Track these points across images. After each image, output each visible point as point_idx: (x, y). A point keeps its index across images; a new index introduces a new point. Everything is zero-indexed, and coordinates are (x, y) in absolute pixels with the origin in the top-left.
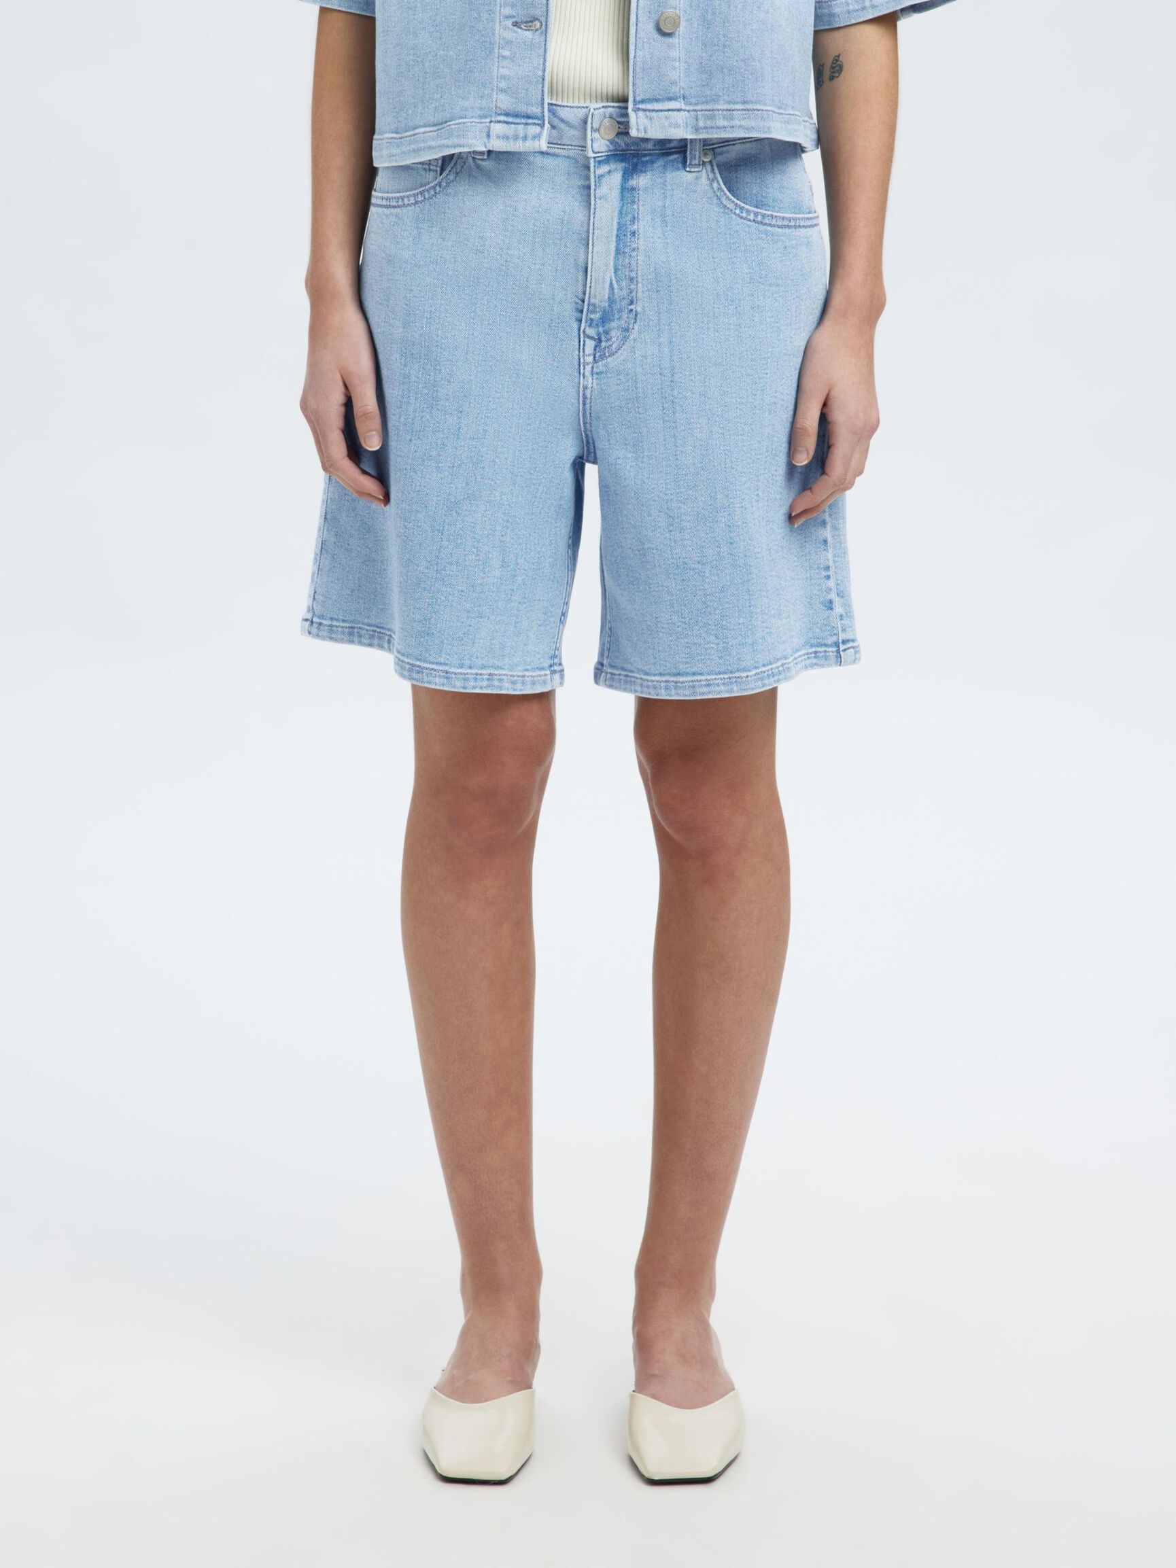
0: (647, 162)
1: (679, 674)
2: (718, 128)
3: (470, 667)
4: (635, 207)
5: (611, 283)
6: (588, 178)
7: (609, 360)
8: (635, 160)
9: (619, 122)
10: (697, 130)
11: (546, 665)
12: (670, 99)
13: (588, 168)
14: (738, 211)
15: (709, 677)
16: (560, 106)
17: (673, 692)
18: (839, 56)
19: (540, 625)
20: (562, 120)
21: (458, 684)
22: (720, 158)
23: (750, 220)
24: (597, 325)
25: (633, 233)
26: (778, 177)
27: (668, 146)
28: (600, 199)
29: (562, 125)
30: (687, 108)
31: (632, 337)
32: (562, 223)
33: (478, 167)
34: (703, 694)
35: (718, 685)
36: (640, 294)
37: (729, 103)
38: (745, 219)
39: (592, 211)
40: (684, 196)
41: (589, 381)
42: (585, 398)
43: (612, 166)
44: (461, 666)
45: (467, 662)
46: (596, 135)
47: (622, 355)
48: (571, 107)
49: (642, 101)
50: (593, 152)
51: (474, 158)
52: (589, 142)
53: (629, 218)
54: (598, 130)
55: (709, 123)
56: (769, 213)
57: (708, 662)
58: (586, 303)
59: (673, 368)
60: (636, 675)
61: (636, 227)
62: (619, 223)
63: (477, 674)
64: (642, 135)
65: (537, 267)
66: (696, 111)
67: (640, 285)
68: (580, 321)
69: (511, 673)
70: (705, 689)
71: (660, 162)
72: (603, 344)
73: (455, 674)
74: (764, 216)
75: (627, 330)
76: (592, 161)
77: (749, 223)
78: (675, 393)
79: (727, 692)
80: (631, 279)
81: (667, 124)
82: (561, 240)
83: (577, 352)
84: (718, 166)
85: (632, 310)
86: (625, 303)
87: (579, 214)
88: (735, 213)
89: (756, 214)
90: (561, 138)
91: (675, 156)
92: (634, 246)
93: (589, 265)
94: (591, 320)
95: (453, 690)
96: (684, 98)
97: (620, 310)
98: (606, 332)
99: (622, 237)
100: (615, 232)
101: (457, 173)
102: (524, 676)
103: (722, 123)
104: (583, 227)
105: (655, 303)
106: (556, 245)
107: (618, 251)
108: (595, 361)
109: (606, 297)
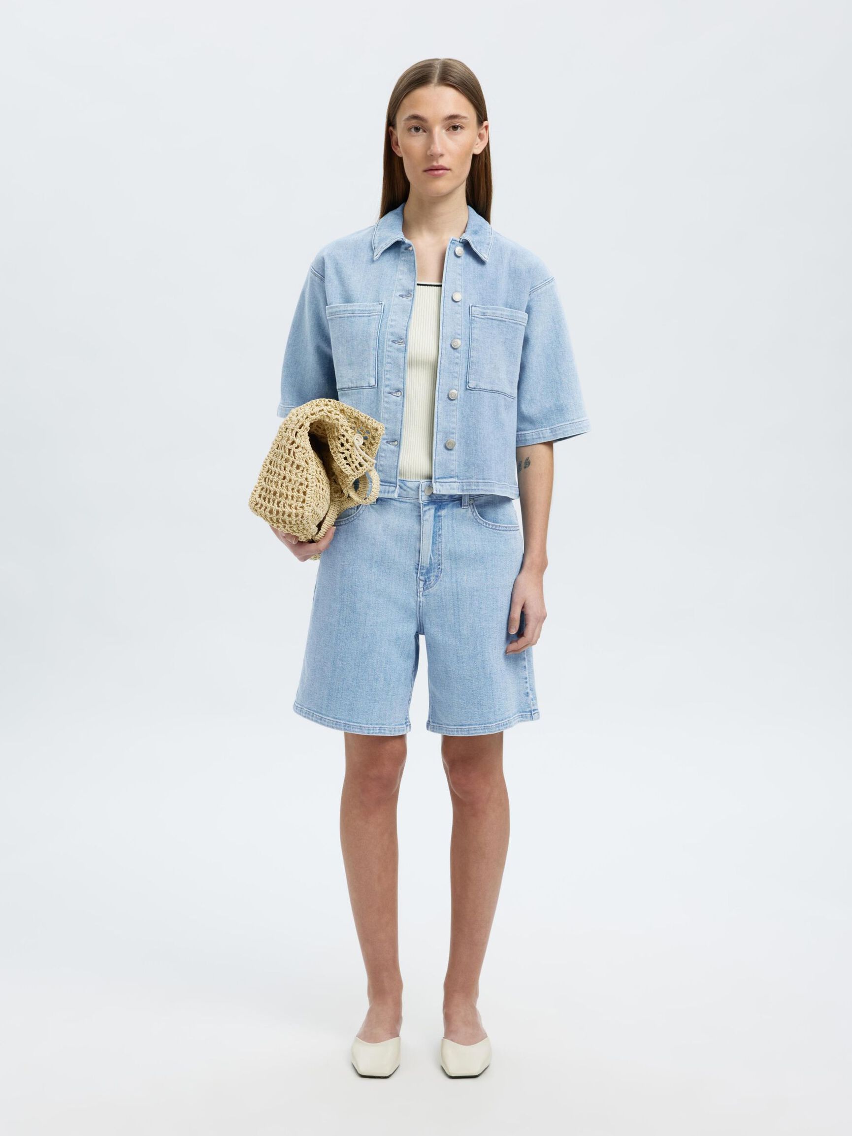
0: (445, 504)
1: (462, 725)
3: (371, 725)
4: (440, 524)
6: (420, 512)
7: (430, 589)
8: (440, 504)
11: (404, 723)
12: (451, 477)
13: (420, 508)
14: (484, 524)
15: (475, 726)
17: (460, 733)
18: (528, 458)
19: (401, 705)
20: (408, 487)
21: (366, 732)
22: (476, 502)
24: (425, 575)
25: (440, 535)
26: (502, 510)
27: (454, 498)
28: (425, 521)
29: (408, 490)
30: (458, 481)
31: (439, 580)
32: (409, 531)
33: (372, 507)
34: (473, 734)
35: (479, 730)
36: (443, 561)
37: (477, 479)
38: (487, 527)
39: (422, 526)
40: (461, 519)
41: (422, 599)
42: (420, 606)
43: (430, 507)
44: (367, 724)
45: (370, 722)
46: (423, 494)
47: (436, 587)
48: (412, 482)
49: (439, 478)
50: (422, 501)
52: (420, 497)
53: (438, 528)
54: (423, 491)
55: (471, 488)
56: (498, 525)
57: (475, 720)
58: (420, 566)
59: (458, 592)
60: (444, 726)
61: (440, 532)
62: (433, 531)
63: (374, 727)
64: (440, 493)
65: (398, 550)
66: (462, 482)
67: (443, 557)
68: (417, 573)
69: (389, 727)
70: (473, 732)
71: (451, 504)
72: (427, 583)
73: (365, 727)
74: (496, 526)
75: (437, 576)
76: (421, 505)
77: (489, 529)
78: (459, 603)
79: (483, 733)
80: (439, 555)
81: (451, 488)
82: (408, 538)
83: (416, 587)
84: (476, 506)
85: (439, 568)
86: (436, 565)
87: (416, 528)
89: (493, 525)
90: (408, 495)
91: (457, 502)
92: (440, 540)
93: (421, 549)
94: (422, 573)
95: (363, 734)
96: (458, 477)
97: (434, 568)
98: (429, 578)
99: (435, 537)
100: (432, 535)
101: (363, 511)
102: (395, 728)
103: (477, 487)
104: (418, 533)
105: (449, 564)
106: (406, 541)
107: (433, 543)
108: (424, 590)
109: (428, 563)
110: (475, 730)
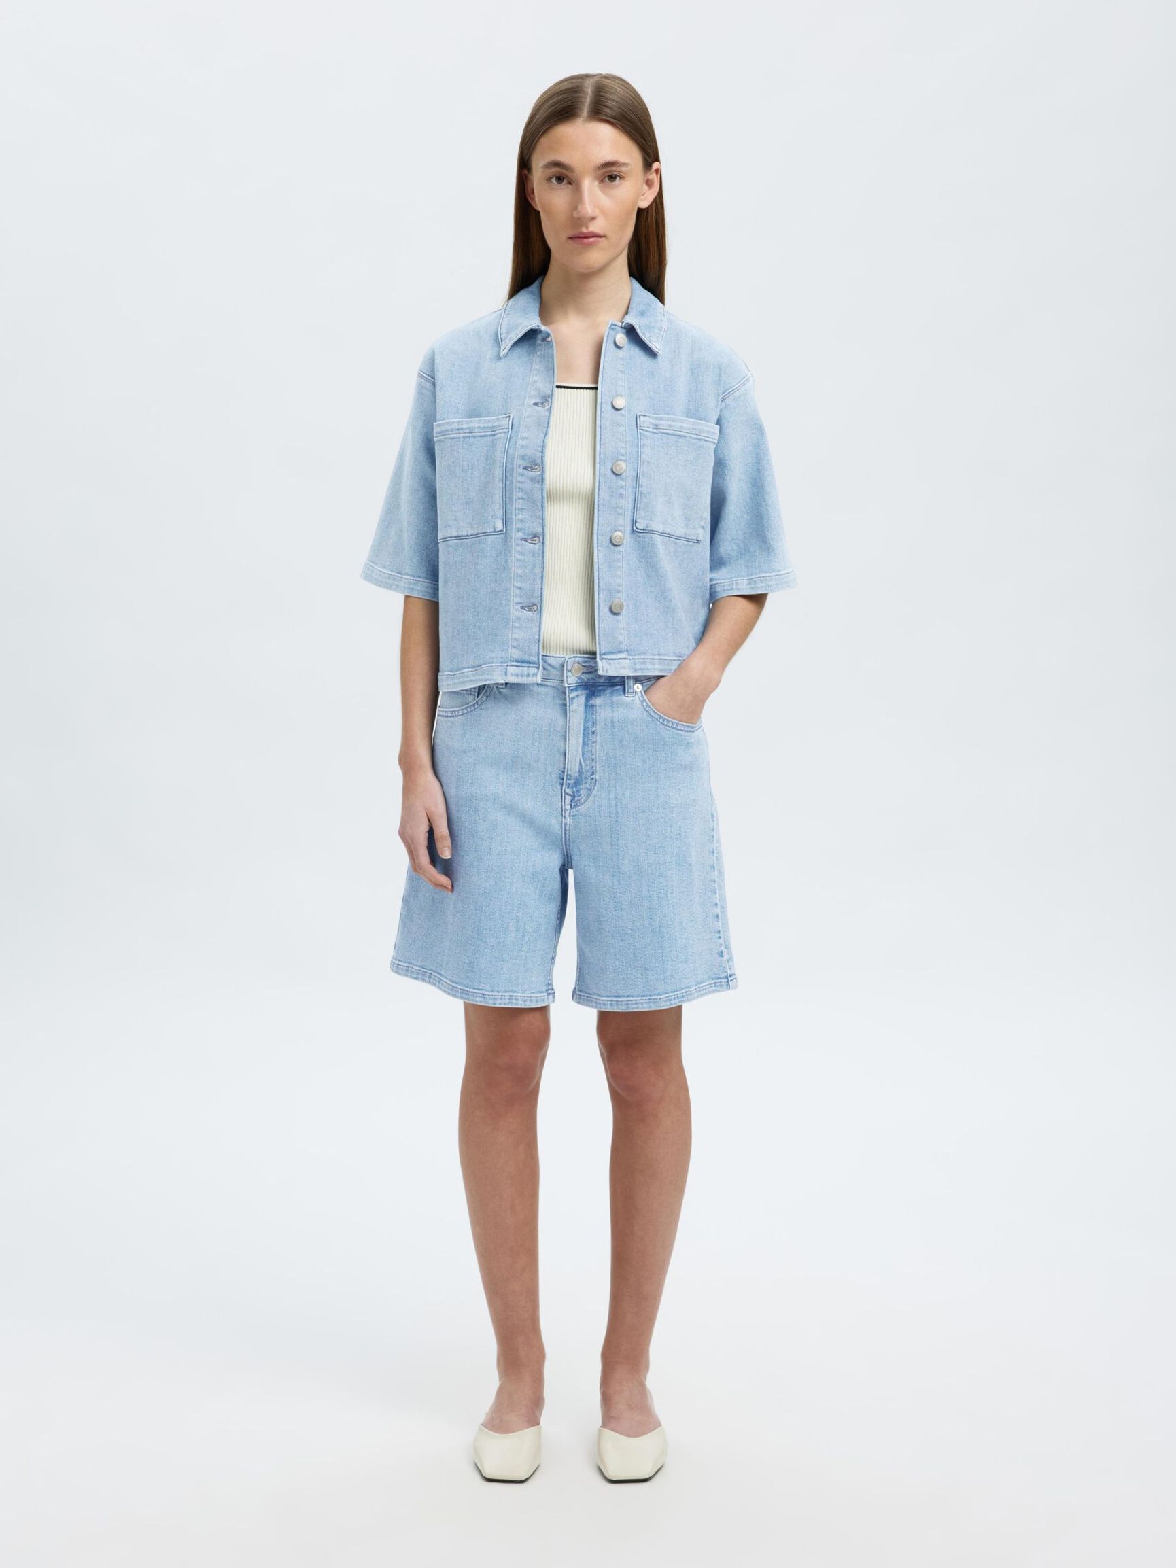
0: (600, 690)
1: (619, 997)
2: (644, 669)
3: (498, 992)
4: (594, 716)
5: (580, 763)
6: (565, 699)
7: (580, 808)
8: (593, 689)
9: (583, 666)
10: (632, 670)
11: (544, 990)
12: (619, 652)
13: (565, 693)
15: (636, 998)
16: (548, 656)
17: (615, 1007)
19: (539, 965)
20: (550, 665)
21: (491, 1001)
24: (572, 787)
25: (593, 733)
27: (613, 681)
28: (572, 712)
29: (549, 668)
31: (593, 794)
32: (550, 726)
33: (500, 693)
34: (634, 1009)
35: (642, 1003)
36: (598, 768)
37: (652, 654)
38: (666, 725)
39: (568, 719)
40: (626, 711)
41: (568, 820)
42: (565, 830)
43: (579, 692)
44: (492, 991)
45: (497, 989)
46: (569, 674)
47: (588, 804)
49: (605, 654)
50: (568, 684)
51: (497, 687)
52: (565, 678)
53: (591, 723)
54: (570, 671)
55: (638, 666)
57: (637, 989)
58: (565, 774)
59: (617, 813)
60: (597, 997)
61: (594, 729)
62: (584, 726)
63: (502, 996)
64: (603, 674)
65: (536, 752)
66: (634, 659)
67: (597, 763)
68: (562, 784)
69: (523, 995)
70: (634, 1006)
71: (609, 691)
72: (576, 798)
73: (489, 995)
75: (590, 790)
76: (567, 689)
78: (619, 828)
79: (648, 1007)
80: (593, 760)
81: (617, 667)
82: (550, 736)
83: (561, 803)
85: (593, 778)
86: (589, 773)
87: (561, 721)
89: (668, 721)
90: (549, 676)
91: (618, 686)
92: (594, 739)
93: (567, 752)
94: (569, 784)
95: (487, 1005)
96: (627, 651)
97: (586, 778)
98: (578, 791)
99: (586, 734)
100: (582, 732)
101: (487, 697)
102: (531, 997)
103: (646, 666)
104: (562, 729)
105: (607, 774)
106: (546, 739)
107: (584, 743)
108: (571, 808)
109: (578, 770)
110: (636, 1003)
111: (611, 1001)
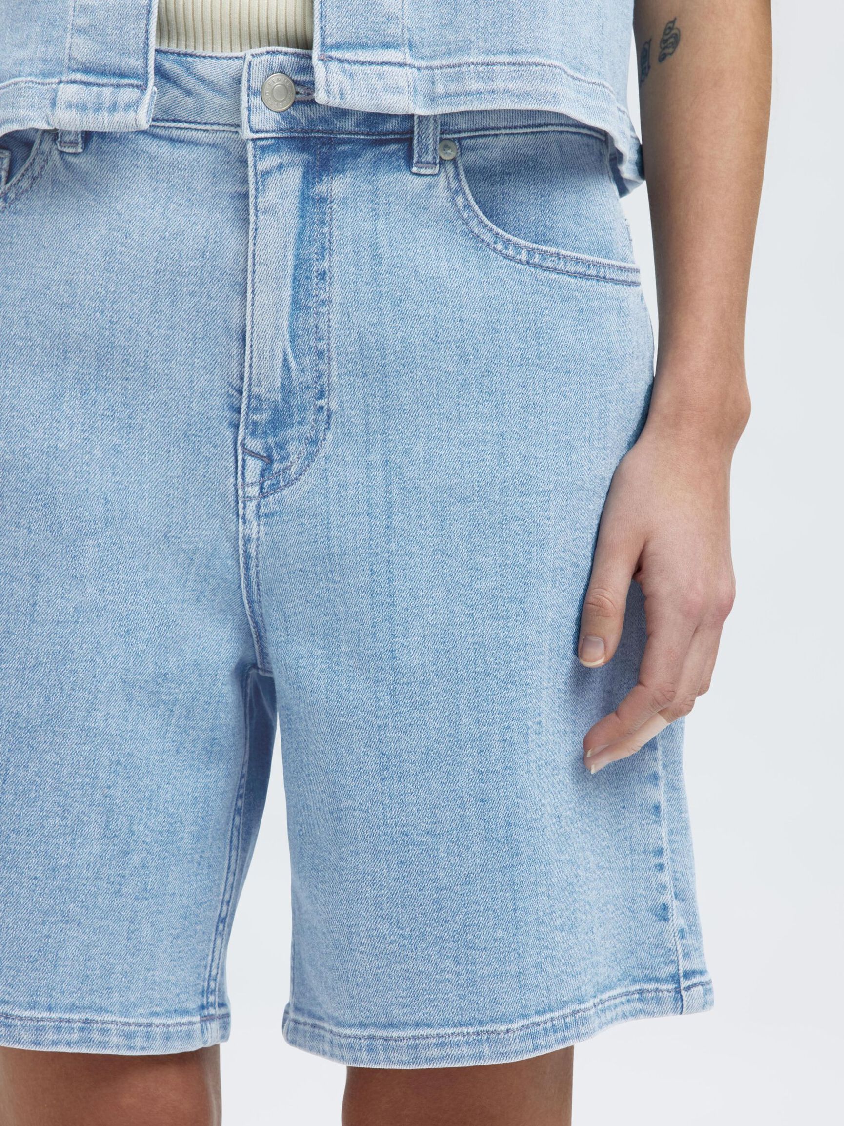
0: (346, 155)
1: (392, 1025)
2: (467, 94)
3: (50, 1009)
4: (326, 230)
5: (285, 360)
6: (245, 181)
7: (285, 492)
8: (325, 150)
9: (296, 83)
10: (433, 99)
11: (192, 1005)
12: (386, 46)
13: (244, 162)
14: (499, 247)
15: (442, 1032)
16: (199, 56)
17: (382, 1056)
19: (177, 937)
20: (202, 80)
21: (25, 1036)
22: (470, 157)
23: (520, 262)
24: (265, 433)
25: (322, 275)
26: (572, 198)
27: (381, 128)
28: (265, 212)
29: (201, 89)
30: (417, 63)
31: (322, 454)
32: (203, 256)
33: (68, 166)
34: (432, 1059)
35: (457, 1045)
36: (334, 379)
37: (488, 52)
38: (512, 259)
39: (251, 233)
40: (408, 216)
41: (254, 529)
42: (247, 556)
43: (285, 157)
44: (33, 1006)
45: (44, 1000)
46: (256, 101)
47: (306, 483)
48: (217, 58)
49: (337, 46)
50: (251, 130)
51: (61, 152)
52: (244, 113)
53: (314, 249)
54: (260, 93)
55: (452, 87)
56: (554, 250)
57: (442, 1005)
58: (245, 394)
59: (390, 504)
61: (326, 264)
62: (297, 256)
63: (61, 1020)
64: (335, 102)
65: (162, 332)
66: (431, 68)
67: (334, 363)
68: (237, 427)
69: (123, 1019)
70: (435, 1052)
71: (369, 155)
72: (276, 466)
73: (21, 1019)
74: (544, 255)
75: (314, 442)
76: (250, 145)
77: (519, 266)
78: (393, 546)
79: (473, 1057)
80: (320, 354)
81: (379, 85)
82: (201, 285)
83: (232, 480)
84: (468, 172)
85: (322, 408)
86: (309, 395)
87: (231, 242)
88: (495, 249)
89: (530, 252)
90: (200, 110)
91: (394, 147)
92: (324, 296)
93: (248, 328)
94: (255, 423)
95: (16, 1046)
96: (411, 46)
97: (302, 408)
98: (281, 446)
99: (303, 281)
100: (290, 271)
101: (34, 178)
102: (150, 1025)
103: (474, 85)
104: (236, 261)
105: (359, 395)
106: (192, 294)
107: (296, 304)
108: (263, 494)
109: (278, 384)
110: (442, 1045)
111: (371, 1037)
